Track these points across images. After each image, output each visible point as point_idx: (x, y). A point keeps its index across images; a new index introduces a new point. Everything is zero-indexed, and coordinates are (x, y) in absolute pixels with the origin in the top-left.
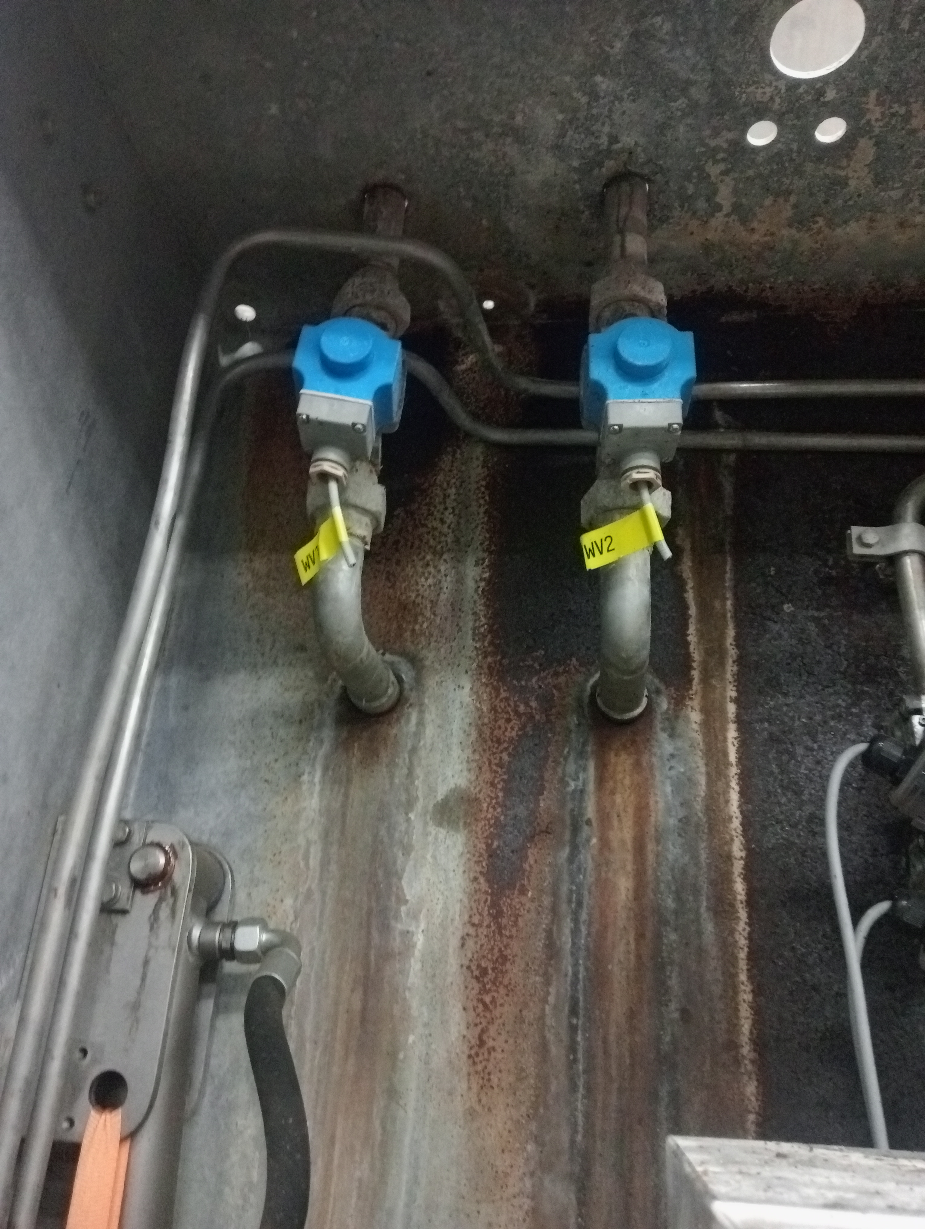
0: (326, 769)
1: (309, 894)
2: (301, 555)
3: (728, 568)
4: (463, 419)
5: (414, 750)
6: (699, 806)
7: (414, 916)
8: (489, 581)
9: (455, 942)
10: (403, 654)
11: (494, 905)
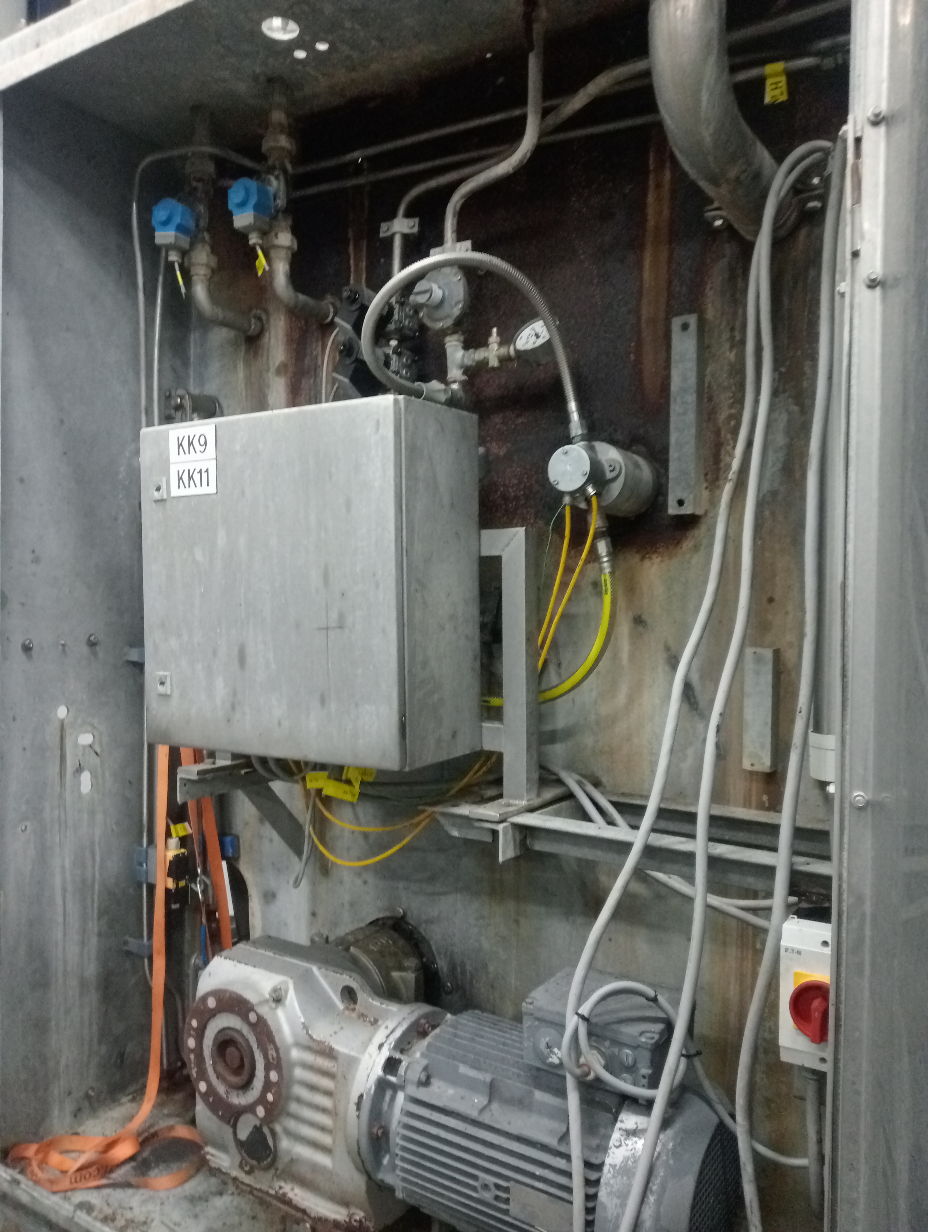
0: (244, 361)
3: (365, 245)
5: (268, 349)
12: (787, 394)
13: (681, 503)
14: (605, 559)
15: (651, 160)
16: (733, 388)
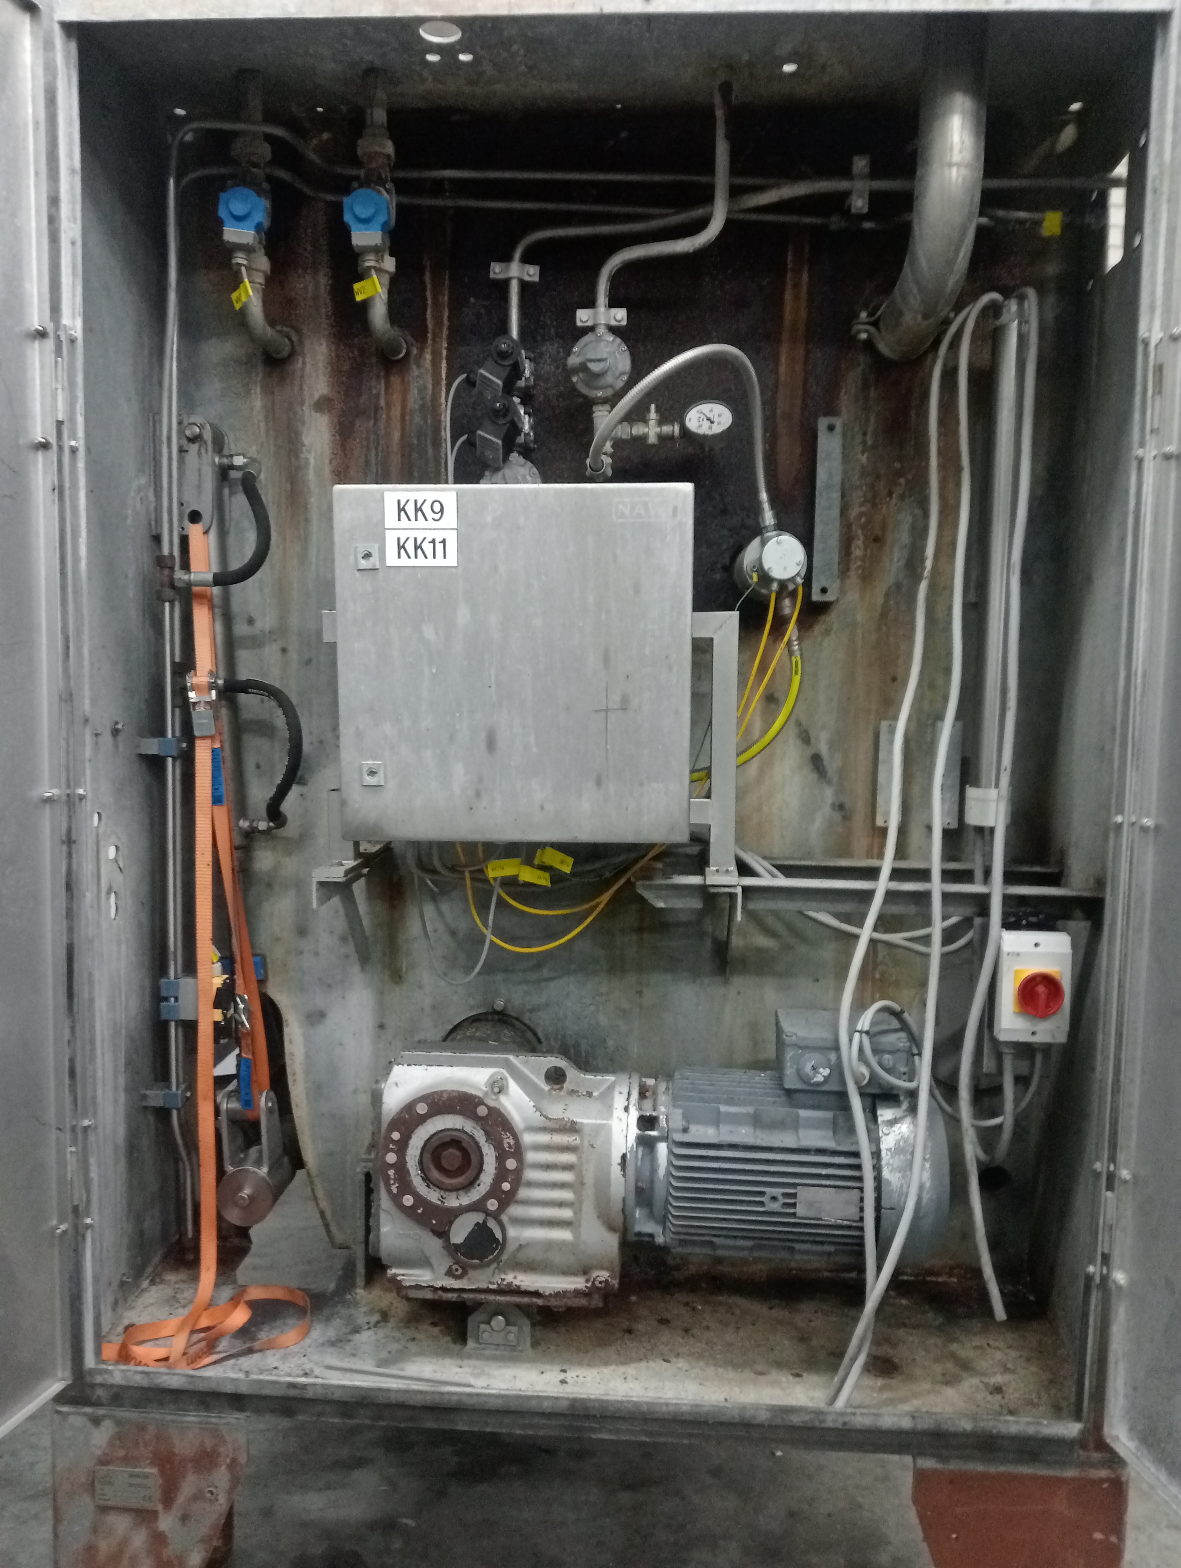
0: (262, 387)
1: (262, 444)
2: (234, 296)
3: (447, 277)
4: (308, 191)
5: (302, 377)
6: (428, 398)
7: (309, 452)
8: (331, 286)
9: (327, 461)
10: (292, 327)
11: (342, 446)
12: (912, 498)
13: (824, 591)
14: (796, 643)
15: (790, 258)
16: (864, 488)
